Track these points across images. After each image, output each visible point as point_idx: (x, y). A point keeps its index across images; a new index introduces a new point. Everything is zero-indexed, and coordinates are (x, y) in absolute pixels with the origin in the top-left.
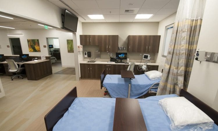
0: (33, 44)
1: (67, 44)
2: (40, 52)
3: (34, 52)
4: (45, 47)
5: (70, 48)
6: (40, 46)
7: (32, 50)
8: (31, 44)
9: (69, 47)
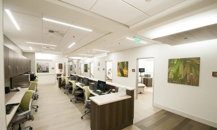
0: (122, 67)
1: (169, 67)
2: (127, 77)
3: (121, 76)
4: (133, 70)
5: (174, 74)
6: (128, 69)
7: (120, 74)
8: (121, 67)
9: (171, 73)
